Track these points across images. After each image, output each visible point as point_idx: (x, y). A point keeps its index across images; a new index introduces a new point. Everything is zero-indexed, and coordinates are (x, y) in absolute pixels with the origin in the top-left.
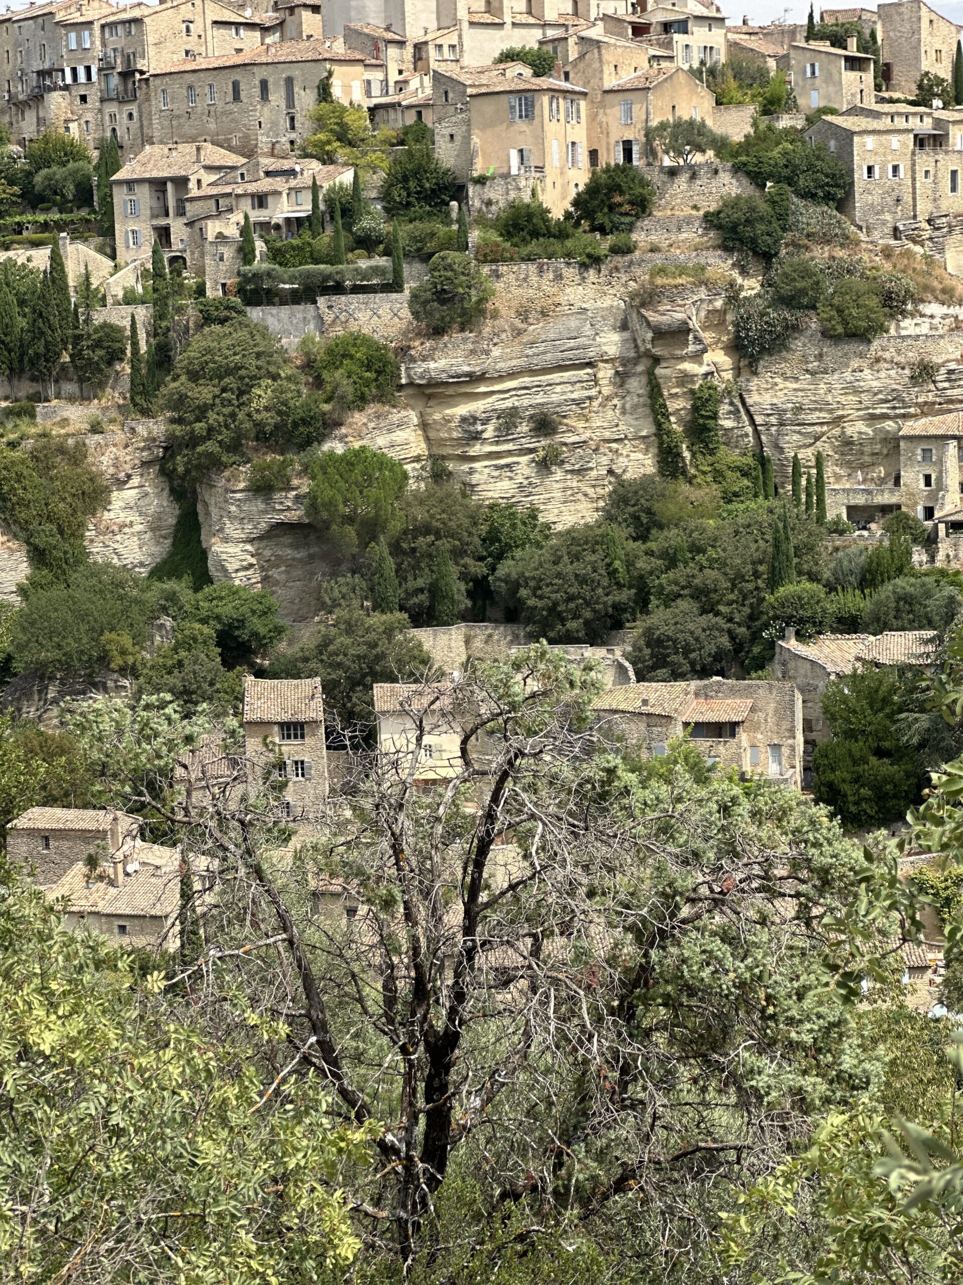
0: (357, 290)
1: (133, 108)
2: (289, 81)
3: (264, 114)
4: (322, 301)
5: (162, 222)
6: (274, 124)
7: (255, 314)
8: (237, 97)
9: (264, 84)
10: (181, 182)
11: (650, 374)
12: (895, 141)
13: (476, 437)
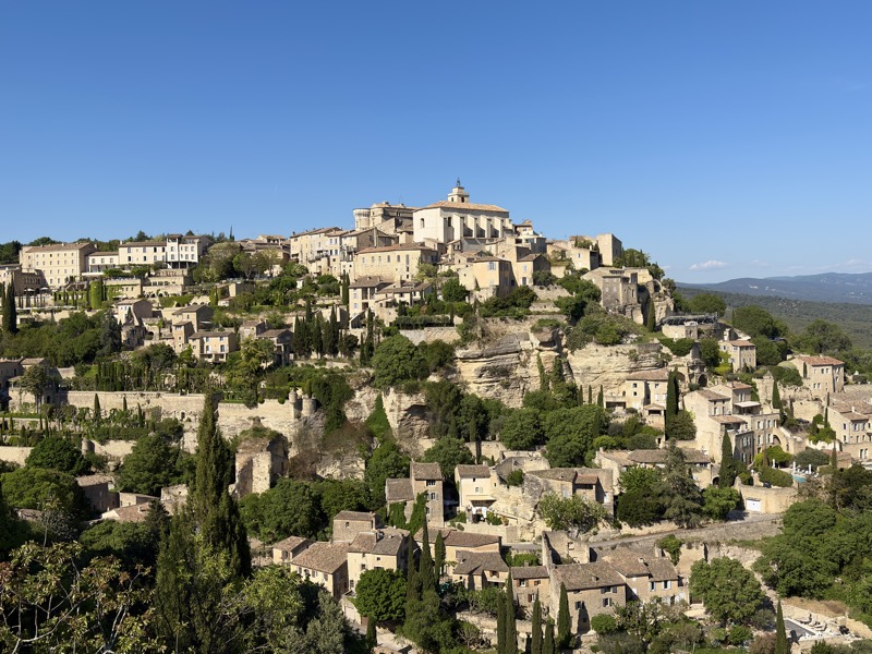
0: (437, 325)
1: (351, 263)
2: (408, 256)
3: (399, 266)
4: (426, 329)
5: (365, 301)
6: (402, 269)
7: (402, 332)
8: (389, 260)
9: (399, 257)
10: (372, 288)
11: (538, 355)
12: (615, 280)
13: (480, 376)
